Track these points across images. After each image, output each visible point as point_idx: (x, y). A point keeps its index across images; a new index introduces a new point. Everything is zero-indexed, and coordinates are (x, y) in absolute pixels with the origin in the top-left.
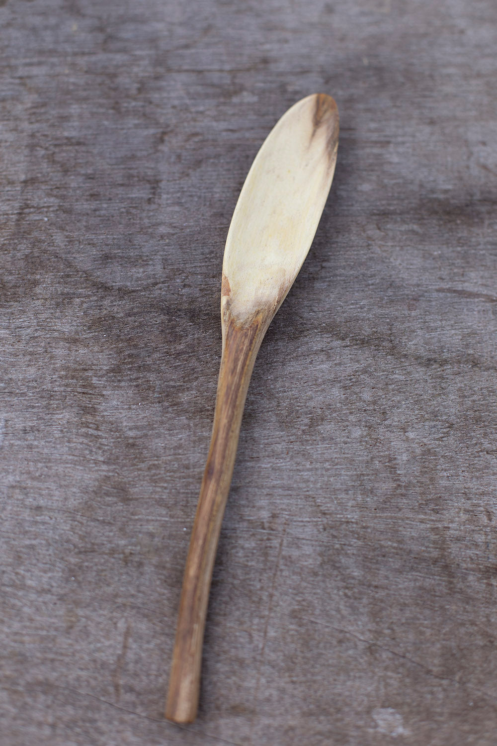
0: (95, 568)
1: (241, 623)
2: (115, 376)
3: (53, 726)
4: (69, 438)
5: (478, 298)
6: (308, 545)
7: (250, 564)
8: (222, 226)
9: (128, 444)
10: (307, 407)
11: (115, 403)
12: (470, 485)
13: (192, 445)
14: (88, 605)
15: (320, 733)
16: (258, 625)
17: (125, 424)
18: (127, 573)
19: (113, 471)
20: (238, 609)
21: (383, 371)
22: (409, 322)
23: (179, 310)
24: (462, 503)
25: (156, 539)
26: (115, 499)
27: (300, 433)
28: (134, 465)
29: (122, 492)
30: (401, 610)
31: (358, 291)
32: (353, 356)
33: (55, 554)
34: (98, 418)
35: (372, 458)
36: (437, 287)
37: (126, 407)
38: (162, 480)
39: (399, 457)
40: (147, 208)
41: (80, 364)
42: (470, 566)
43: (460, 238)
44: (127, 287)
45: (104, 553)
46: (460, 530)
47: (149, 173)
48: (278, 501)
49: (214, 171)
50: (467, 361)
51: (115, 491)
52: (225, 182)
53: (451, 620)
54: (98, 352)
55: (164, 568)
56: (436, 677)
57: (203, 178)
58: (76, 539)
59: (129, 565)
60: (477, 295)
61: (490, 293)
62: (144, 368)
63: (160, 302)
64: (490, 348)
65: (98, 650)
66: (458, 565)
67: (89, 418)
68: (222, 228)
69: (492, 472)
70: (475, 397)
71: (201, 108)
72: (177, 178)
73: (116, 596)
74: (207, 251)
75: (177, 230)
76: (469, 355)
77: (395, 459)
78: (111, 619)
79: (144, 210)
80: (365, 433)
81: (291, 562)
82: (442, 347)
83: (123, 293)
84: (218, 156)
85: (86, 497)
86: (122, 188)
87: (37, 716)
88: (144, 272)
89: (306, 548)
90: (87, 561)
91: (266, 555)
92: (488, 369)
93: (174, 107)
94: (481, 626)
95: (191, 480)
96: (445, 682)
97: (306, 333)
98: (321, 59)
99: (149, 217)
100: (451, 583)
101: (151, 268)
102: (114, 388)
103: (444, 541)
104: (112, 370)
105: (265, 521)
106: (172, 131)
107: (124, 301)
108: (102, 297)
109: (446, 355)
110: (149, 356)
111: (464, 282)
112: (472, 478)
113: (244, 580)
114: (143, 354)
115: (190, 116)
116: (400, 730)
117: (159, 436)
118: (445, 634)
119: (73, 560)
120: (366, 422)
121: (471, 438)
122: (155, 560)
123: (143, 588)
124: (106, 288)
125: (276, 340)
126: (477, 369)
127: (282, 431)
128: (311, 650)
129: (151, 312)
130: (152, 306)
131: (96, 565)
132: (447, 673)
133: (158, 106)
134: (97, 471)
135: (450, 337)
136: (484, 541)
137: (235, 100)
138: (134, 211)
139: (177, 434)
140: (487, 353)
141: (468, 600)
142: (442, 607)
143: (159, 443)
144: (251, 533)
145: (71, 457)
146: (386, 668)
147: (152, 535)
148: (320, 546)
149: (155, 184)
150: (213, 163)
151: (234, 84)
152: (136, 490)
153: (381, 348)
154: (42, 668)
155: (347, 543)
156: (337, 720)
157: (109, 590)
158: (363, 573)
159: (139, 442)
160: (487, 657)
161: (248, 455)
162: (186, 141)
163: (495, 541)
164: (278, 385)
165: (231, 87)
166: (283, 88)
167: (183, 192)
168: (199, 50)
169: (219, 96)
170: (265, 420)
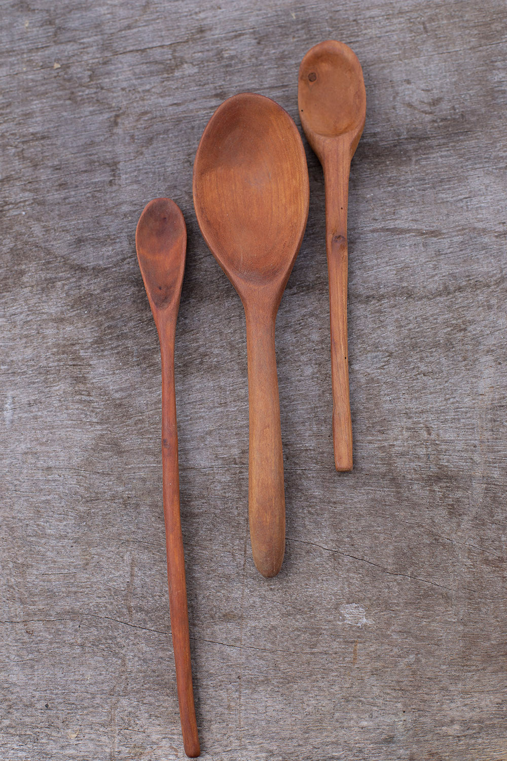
0: (100, 513)
1: (225, 545)
2: (99, 347)
3: (82, 646)
4: (66, 406)
5: (409, 233)
7: (227, 495)
8: (176, 198)
9: (116, 404)
11: (101, 370)
12: (410, 405)
14: (98, 545)
15: (297, 629)
16: (238, 545)
17: (111, 388)
18: (127, 514)
19: (106, 429)
20: (221, 534)
24: (405, 422)
25: (148, 483)
26: (110, 453)
28: (123, 422)
29: (116, 447)
30: (357, 520)
32: (301, 303)
33: (67, 505)
34: (88, 385)
35: (323, 391)
36: (371, 228)
37: (110, 373)
38: (147, 432)
40: (109, 190)
41: (68, 340)
42: (414, 476)
43: (390, 179)
44: (100, 265)
45: (106, 500)
46: (404, 446)
47: (108, 157)
48: (246, 439)
49: (165, 146)
50: (402, 294)
51: (110, 446)
52: (175, 156)
53: (401, 524)
54: (82, 327)
55: (157, 506)
56: (391, 574)
57: (156, 154)
58: (82, 491)
59: (128, 507)
60: (409, 231)
61: (420, 227)
62: (122, 336)
63: (129, 275)
64: (422, 279)
65: (111, 580)
66: (404, 476)
67: (81, 387)
68: (177, 199)
69: (429, 392)
70: (411, 326)
71: (148, 87)
72: (132, 158)
73: (120, 535)
75: (137, 207)
76: (403, 288)
78: (118, 553)
79: (107, 193)
80: (315, 371)
82: (379, 284)
83: (98, 271)
85: (86, 454)
86: (86, 174)
87: (68, 638)
88: (113, 250)
90: (94, 508)
91: (240, 485)
92: (421, 299)
93: (123, 89)
94: (427, 527)
96: (398, 577)
98: (252, 20)
99: (112, 199)
100: (398, 493)
101: (118, 245)
102: (99, 357)
103: (390, 458)
104: (96, 342)
105: (236, 457)
106: (124, 113)
107: (99, 279)
108: (80, 278)
109: (382, 291)
110: (125, 325)
111: (396, 219)
112: (411, 399)
113: (224, 509)
114: (120, 324)
115: (138, 96)
116: (364, 620)
117: (141, 394)
118: (396, 537)
119: (82, 508)
120: (316, 360)
121: (409, 363)
122: (149, 501)
123: (141, 526)
124: (82, 269)
125: (233, 297)
126: (411, 300)
129: (123, 285)
130: (123, 279)
131: (101, 510)
132: (400, 570)
133: (108, 90)
134: (92, 431)
135: (385, 273)
136: (425, 453)
137: (177, 74)
138: (98, 195)
139: (156, 391)
140: (419, 283)
141: (414, 505)
142: (392, 515)
143: (142, 400)
144: (226, 469)
145: (70, 422)
146: (348, 571)
147: (144, 480)
148: (285, 473)
149: (113, 166)
150: (163, 138)
151: (175, 58)
152: (127, 443)
153: (325, 291)
154: (68, 599)
155: (307, 468)
156: (311, 617)
157: (114, 530)
158: (322, 492)
159: (125, 402)
160: (433, 553)
161: (217, 402)
162: (137, 121)
163: (435, 452)
164: (237, 336)
165: (173, 61)
166: (219, 55)
167: (139, 170)
168: (140, 29)
169: (162, 72)
170: (229, 370)
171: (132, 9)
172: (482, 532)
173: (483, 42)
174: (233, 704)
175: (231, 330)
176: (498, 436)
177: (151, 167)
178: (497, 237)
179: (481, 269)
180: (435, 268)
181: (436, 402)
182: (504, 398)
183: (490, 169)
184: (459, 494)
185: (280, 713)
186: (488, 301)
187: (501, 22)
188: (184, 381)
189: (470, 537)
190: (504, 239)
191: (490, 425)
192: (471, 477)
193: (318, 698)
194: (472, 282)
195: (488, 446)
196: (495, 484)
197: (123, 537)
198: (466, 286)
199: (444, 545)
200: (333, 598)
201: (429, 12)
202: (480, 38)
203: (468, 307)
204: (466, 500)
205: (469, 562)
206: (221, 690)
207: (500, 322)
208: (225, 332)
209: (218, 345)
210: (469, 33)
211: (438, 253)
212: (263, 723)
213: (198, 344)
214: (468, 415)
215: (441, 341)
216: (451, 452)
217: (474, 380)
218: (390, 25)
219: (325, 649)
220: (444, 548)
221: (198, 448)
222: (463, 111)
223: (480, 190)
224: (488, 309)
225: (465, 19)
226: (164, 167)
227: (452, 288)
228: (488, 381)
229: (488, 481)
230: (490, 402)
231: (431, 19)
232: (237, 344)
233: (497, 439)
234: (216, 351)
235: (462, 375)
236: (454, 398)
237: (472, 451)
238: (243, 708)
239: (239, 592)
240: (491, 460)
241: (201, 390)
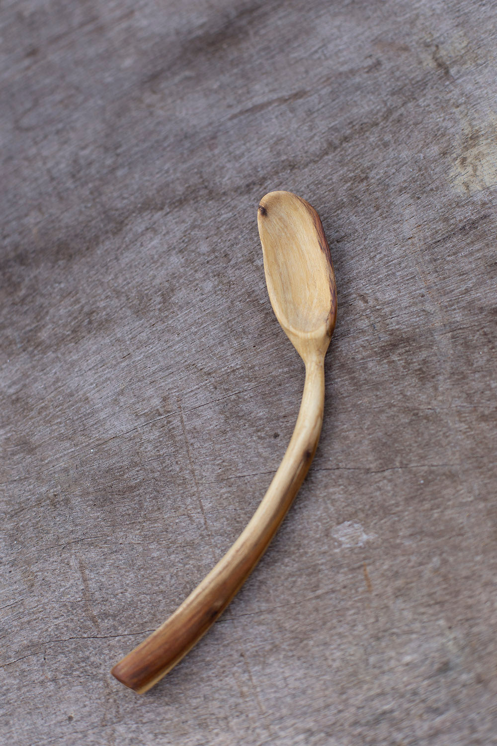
0: (30, 524)
1: (176, 509)
3: (54, 680)
5: (271, 105)
6: (206, 410)
7: (161, 453)
9: (13, 401)
10: (154, 287)
13: (67, 373)
14: (38, 560)
16: (191, 504)
18: (59, 514)
19: (10, 431)
20: (169, 498)
21: (210, 218)
22: (215, 161)
23: (9, 261)
25: (71, 472)
26: (22, 455)
27: (157, 313)
28: (26, 416)
29: (26, 446)
31: (158, 159)
32: (177, 220)
35: (232, 302)
36: (229, 116)
38: (55, 417)
39: (256, 288)
42: (364, 354)
43: (232, 61)
45: (32, 507)
48: (163, 384)
50: (284, 168)
51: (19, 447)
53: (368, 412)
55: (88, 493)
56: (377, 472)
58: (3, 507)
59: (58, 506)
60: (269, 103)
61: (280, 95)
64: (301, 145)
65: (63, 594)
66: (353, 358)
69: (349, 257)
73: (58, 540)
76: (283, 162)
77: (253, 291)
78: (62, 561)
80: (216, 283)
81: (197, 432)
82: (255, 168)
87: (36, 677)
89: (205, 413)
90: (21, 521)
91: (173, 437)
92: (306, 165)
94: (400, 405)
95: (79, 405)
96: (386, 473)
97: (126, 222)
100: (353, 378)
105: (159, 407)
109: (261, 173)
111: (252, 98)
113: (163, 469)
116: (365, 537)
117: (35, 380)
118: (368, 429)
119: (9, 526)
120: (213, 272)
122: (78, 491)
123: (78, 521)
125: (103, 241)
126: (296, 170)
127: (141, 319)
128: (250, 504)
131: (30, 520)
132: (386, 464)
135: (259, 155)
136: (369, 324)
139: (51, 370)
140: (300, 151)
141: (376, 386)
142: (354, 406)
143: (39, 386)
144: (151, 425)
146: (326, 487)
147: (66, 470)
148: (218, 405)
152: (36, 437)
153: (199, 198)
154: (23, 633)
155: (241, 390)
156: (301, 556)
157: (50, 536)
158: (267, 410)
159: (21, 394)
160: (418, 431)
161: (120, 356)
163: (379, 319)
164: (120, 280)
166: (20, 17)
170: (121, 318)
172: (466, 387)
174: (245, 689)
175: (112, 276)
176: (445, 275)
178: (367, 72)
179: (363, 110)
180: (311, 128)
181: (361, 265)
182: (437, 232)
183: (336, 10)
184: (424, 354)
185: (304, 681)
186: (381, 140)
188: (77, 348)
189: (454, 397)
190: (375, 71)
191: (431, 267)
192: (431, 331)
193: (342, 647)
194: (357, 127)
195: (438, 290)
196: (460, 329)
197: (62, 541)
198: (352, 134)
199: (426, 417)
200: (319, 524)
203: (362, 154)
204: (435, 359)
205: (464, 426)
206: (226, 676)
207: (403, 155)
208: (106, 281)
209: (103, 297)
211: (310, 112)
212: (288, 699)
213: (81, 304)
214: (403, 265)
215: (345, 200)
216: (397, 312)
217: (396, 226)
219: (331, 587)
220: (428, 420)
221: (114, 414)
223: (332, 35)
224: (385, 147)
227: (337, 142)
228: (413, 221)
229: (453, 329)
230: (423, 243)
232: (123, 287)
233: (444, 278)
234: (102, 304)
235: (380, 226)
236: (380, 253)
237: (422, 302)
238: (258, 689)
239: (210, 557)
240: (446, 304)
241: (98, 351)
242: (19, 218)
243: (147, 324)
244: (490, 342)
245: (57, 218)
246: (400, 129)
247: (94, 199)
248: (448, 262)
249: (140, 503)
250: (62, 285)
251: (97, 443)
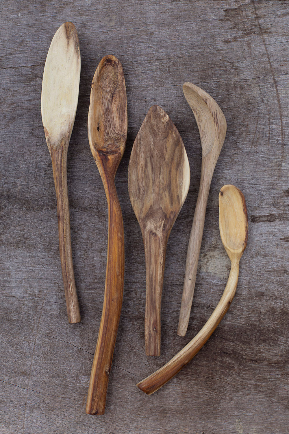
1: (25, 338)
6: (54, 304)
7: (29, 312)
8: (23, 152)
13: (6, 259)
15: (57, 385)
16: (32, 339)
20: (24, 332)
21: (93, 224)
23: (3, 195)
27: (53, 254)
30: (93, 334)
31: (84, 184)
32: (79, 217)
35: (85, 265)
39: (97, 265)
48: (42, 285)
49: (21, 123)
52: (25, 129)
57: (16, 127)
68: (23, 153)
69: (139, 272)
71: (16, 89)
72: (3, 128)
74: (16, 165)
75: (3, 155)
77: (95, 266)
80: (82, 254)
81: (47, 312)
84: (23, 115)
89: (53, 306)
91: (36, 308)
93: (3, 89)
94: (128, 342)
95: (5, 275)
105: (36, 293)
113: (27, 319)
115: (11, 93)
120: (83, 248)
121: (131, 256)
125: (45, 209)
127: (45, 253)
128: (54, 350)
135: (126, 206)
136: (133, 304)
137: (33, 83)
144: (30, 299)
146: (85, 359)
148: (60, 305)
150: (20, 118)
151: (32, 74)
153: (93, 212)
156: (64, 380)
160: (130, 356)
161: (30, 264)
162: (8, 107)
163: (138, 304)
164: (45, 231)
165: (31, 76)
167: (6, 135)
168: (17, 55)
169: (25, 81)
170: (38, 248)
171: (14, 43)
173: (200, 81)
174: (21, 417)
175: (42, 227)
176: (172, 300)
177: (12, 134)
182: (178, 280)
183: (191, 154)
185: (43, 425)
186: (178, 227)
187: (212, 70)
188: (15, 251)
190: (192, 194)
193: (63, 420)
196: (166, 325)
199: (135, 352)
200: (76, 371)
201: (173, 61)
202: (199, 78)
205: (148, 363)
206: (16, 409)
208: (39, 228)
209: (34, 234)
210: (193, 75)
212: (35, 428)
213: (24, 232)
218: (150, 66)
219: (69, 396)
220: (136, 354)
221: (18, 287)
222: (182, 120)
224: (178, 232)
225: (192, 66)
226: (19, 134)
231: (174, 65)
234: (33, 237)
238: (26, 419)
239: (30, 362)
241: (23, 257)
242: (15, 178)
243: (47, 256)
244: (174, 336)
245: (31, 187)
246: (188, 227)
247: (50, 187)
248: (176, 295)
249: (12, 328)
250: (20, 220)
251: (6, 295)
